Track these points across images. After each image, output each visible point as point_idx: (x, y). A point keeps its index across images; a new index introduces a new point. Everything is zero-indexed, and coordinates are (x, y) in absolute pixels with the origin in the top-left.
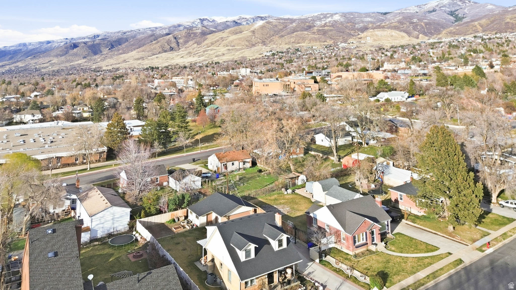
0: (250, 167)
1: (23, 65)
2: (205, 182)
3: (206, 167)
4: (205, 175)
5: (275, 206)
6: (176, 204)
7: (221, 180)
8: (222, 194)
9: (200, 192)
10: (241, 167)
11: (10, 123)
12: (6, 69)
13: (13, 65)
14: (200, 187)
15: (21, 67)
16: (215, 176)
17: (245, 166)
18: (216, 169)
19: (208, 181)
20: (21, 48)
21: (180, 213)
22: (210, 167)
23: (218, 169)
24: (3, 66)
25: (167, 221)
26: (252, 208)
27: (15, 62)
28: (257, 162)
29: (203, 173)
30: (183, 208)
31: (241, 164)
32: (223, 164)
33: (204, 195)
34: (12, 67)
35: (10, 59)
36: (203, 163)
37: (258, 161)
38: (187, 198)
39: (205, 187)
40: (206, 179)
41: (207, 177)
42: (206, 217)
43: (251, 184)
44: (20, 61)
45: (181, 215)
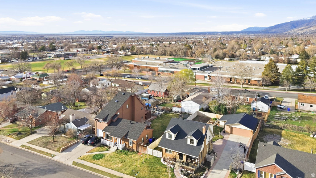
1: (314, 29)
11: (259, 60)
12: (304, 31)
13: (308, 29)
15: (313, 30)
20: (314, 18)
23: (296, 106)
24: (302, 29)
27: (309, 27)
34: (308, 30)
35: (307, 25)
44: (313, 26)
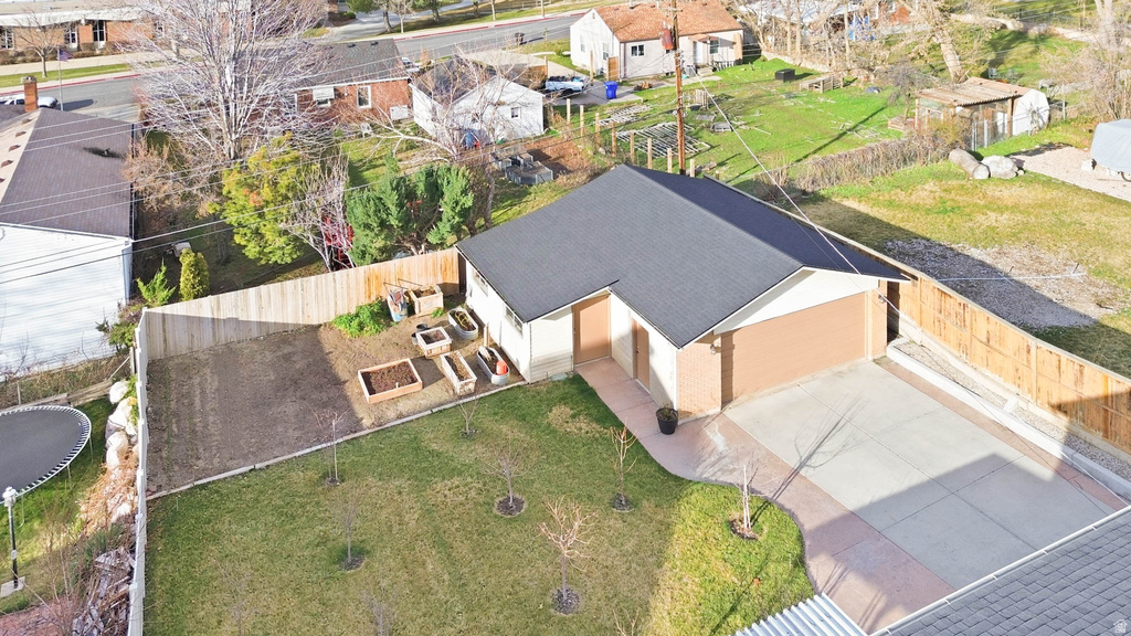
0: (738, 63)
2: (561, 110)
3: (564, 57)
4: (559, 85)
5: (976, 253)
6: (383, 224)
7: (629, 105)
8: (653, 175)
9: (538, 155)
10: (700, 61)
14: (539, 130)
16: (600, 89)
17: (716, 57)
18: (603, 65)
19: (575, 110)
21: (423, 270)
22: (579, 58)
23: (610, 66)
25: (343, 311)
26: (875, 279)
28: (762, 45)
29: (552, 79)
30: (431, 247)
31: (703, 49)
32: (630, 45)
33: (558, 168)
36: (550, 47)
37: (766, 43)
38: (455, 192)
39: (562, 129)
40: (563, 99)
41: (568, 93)
42: (569, 318)
43: (768, 126)
45: (424, 283)
